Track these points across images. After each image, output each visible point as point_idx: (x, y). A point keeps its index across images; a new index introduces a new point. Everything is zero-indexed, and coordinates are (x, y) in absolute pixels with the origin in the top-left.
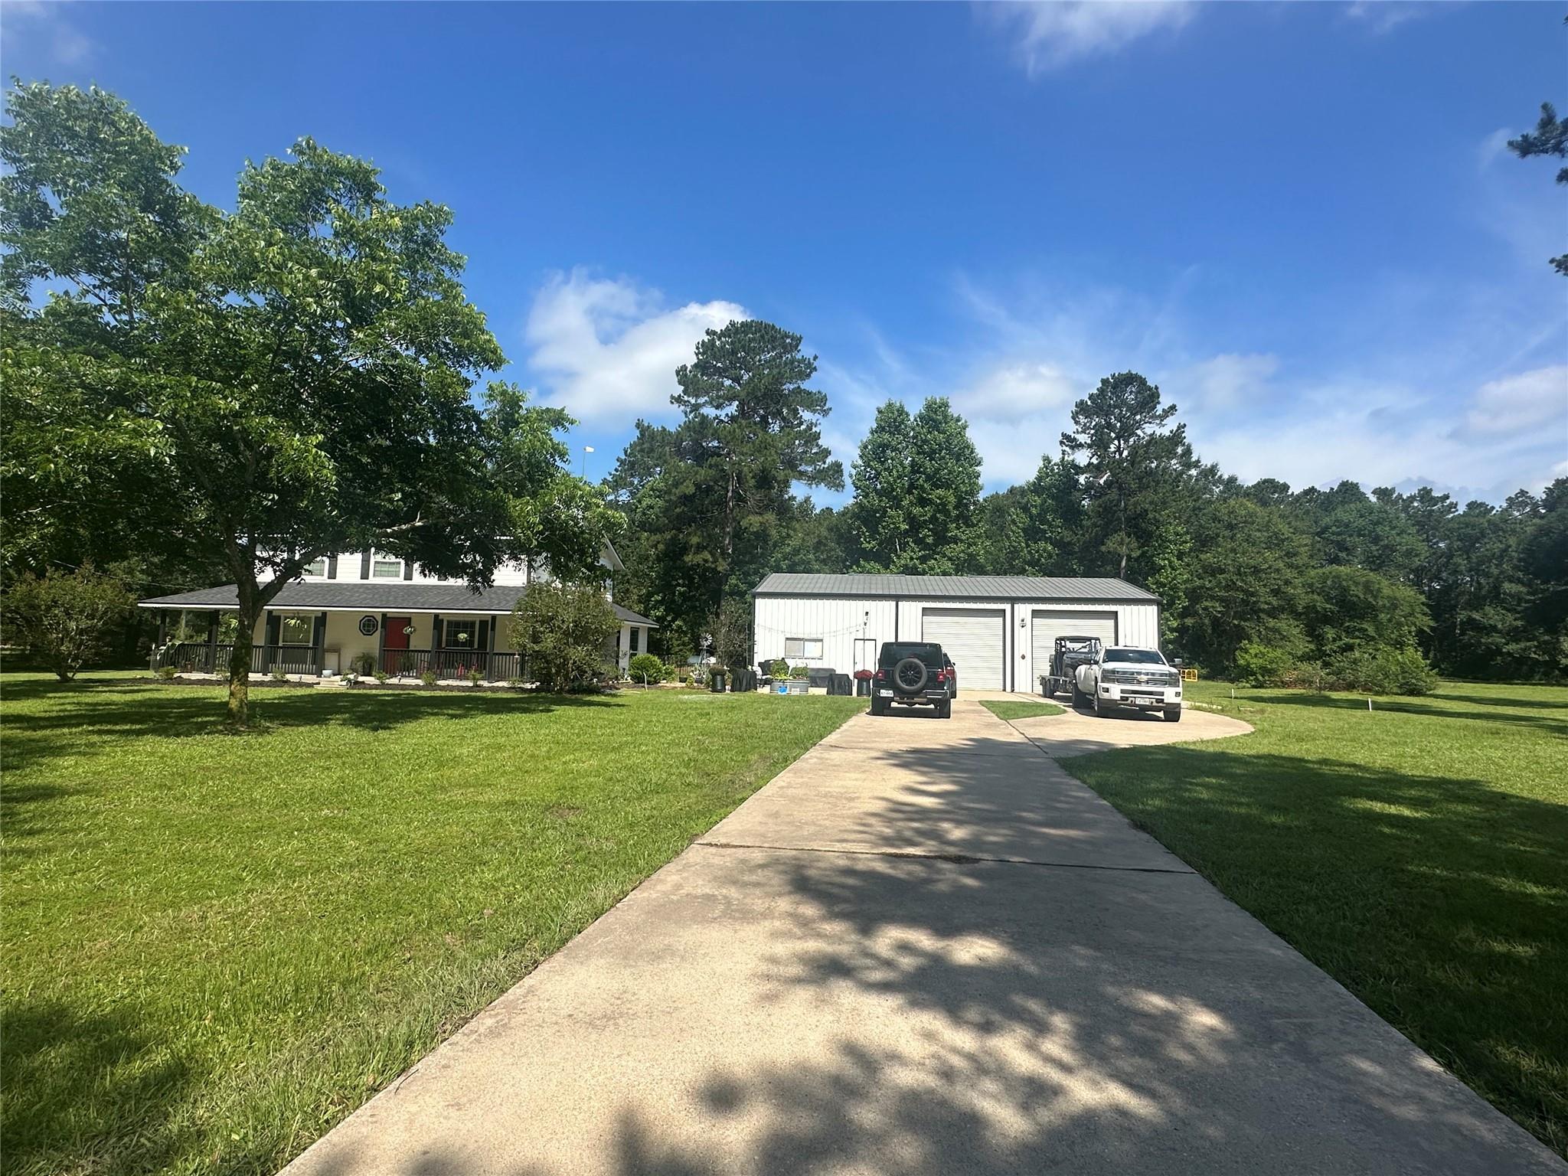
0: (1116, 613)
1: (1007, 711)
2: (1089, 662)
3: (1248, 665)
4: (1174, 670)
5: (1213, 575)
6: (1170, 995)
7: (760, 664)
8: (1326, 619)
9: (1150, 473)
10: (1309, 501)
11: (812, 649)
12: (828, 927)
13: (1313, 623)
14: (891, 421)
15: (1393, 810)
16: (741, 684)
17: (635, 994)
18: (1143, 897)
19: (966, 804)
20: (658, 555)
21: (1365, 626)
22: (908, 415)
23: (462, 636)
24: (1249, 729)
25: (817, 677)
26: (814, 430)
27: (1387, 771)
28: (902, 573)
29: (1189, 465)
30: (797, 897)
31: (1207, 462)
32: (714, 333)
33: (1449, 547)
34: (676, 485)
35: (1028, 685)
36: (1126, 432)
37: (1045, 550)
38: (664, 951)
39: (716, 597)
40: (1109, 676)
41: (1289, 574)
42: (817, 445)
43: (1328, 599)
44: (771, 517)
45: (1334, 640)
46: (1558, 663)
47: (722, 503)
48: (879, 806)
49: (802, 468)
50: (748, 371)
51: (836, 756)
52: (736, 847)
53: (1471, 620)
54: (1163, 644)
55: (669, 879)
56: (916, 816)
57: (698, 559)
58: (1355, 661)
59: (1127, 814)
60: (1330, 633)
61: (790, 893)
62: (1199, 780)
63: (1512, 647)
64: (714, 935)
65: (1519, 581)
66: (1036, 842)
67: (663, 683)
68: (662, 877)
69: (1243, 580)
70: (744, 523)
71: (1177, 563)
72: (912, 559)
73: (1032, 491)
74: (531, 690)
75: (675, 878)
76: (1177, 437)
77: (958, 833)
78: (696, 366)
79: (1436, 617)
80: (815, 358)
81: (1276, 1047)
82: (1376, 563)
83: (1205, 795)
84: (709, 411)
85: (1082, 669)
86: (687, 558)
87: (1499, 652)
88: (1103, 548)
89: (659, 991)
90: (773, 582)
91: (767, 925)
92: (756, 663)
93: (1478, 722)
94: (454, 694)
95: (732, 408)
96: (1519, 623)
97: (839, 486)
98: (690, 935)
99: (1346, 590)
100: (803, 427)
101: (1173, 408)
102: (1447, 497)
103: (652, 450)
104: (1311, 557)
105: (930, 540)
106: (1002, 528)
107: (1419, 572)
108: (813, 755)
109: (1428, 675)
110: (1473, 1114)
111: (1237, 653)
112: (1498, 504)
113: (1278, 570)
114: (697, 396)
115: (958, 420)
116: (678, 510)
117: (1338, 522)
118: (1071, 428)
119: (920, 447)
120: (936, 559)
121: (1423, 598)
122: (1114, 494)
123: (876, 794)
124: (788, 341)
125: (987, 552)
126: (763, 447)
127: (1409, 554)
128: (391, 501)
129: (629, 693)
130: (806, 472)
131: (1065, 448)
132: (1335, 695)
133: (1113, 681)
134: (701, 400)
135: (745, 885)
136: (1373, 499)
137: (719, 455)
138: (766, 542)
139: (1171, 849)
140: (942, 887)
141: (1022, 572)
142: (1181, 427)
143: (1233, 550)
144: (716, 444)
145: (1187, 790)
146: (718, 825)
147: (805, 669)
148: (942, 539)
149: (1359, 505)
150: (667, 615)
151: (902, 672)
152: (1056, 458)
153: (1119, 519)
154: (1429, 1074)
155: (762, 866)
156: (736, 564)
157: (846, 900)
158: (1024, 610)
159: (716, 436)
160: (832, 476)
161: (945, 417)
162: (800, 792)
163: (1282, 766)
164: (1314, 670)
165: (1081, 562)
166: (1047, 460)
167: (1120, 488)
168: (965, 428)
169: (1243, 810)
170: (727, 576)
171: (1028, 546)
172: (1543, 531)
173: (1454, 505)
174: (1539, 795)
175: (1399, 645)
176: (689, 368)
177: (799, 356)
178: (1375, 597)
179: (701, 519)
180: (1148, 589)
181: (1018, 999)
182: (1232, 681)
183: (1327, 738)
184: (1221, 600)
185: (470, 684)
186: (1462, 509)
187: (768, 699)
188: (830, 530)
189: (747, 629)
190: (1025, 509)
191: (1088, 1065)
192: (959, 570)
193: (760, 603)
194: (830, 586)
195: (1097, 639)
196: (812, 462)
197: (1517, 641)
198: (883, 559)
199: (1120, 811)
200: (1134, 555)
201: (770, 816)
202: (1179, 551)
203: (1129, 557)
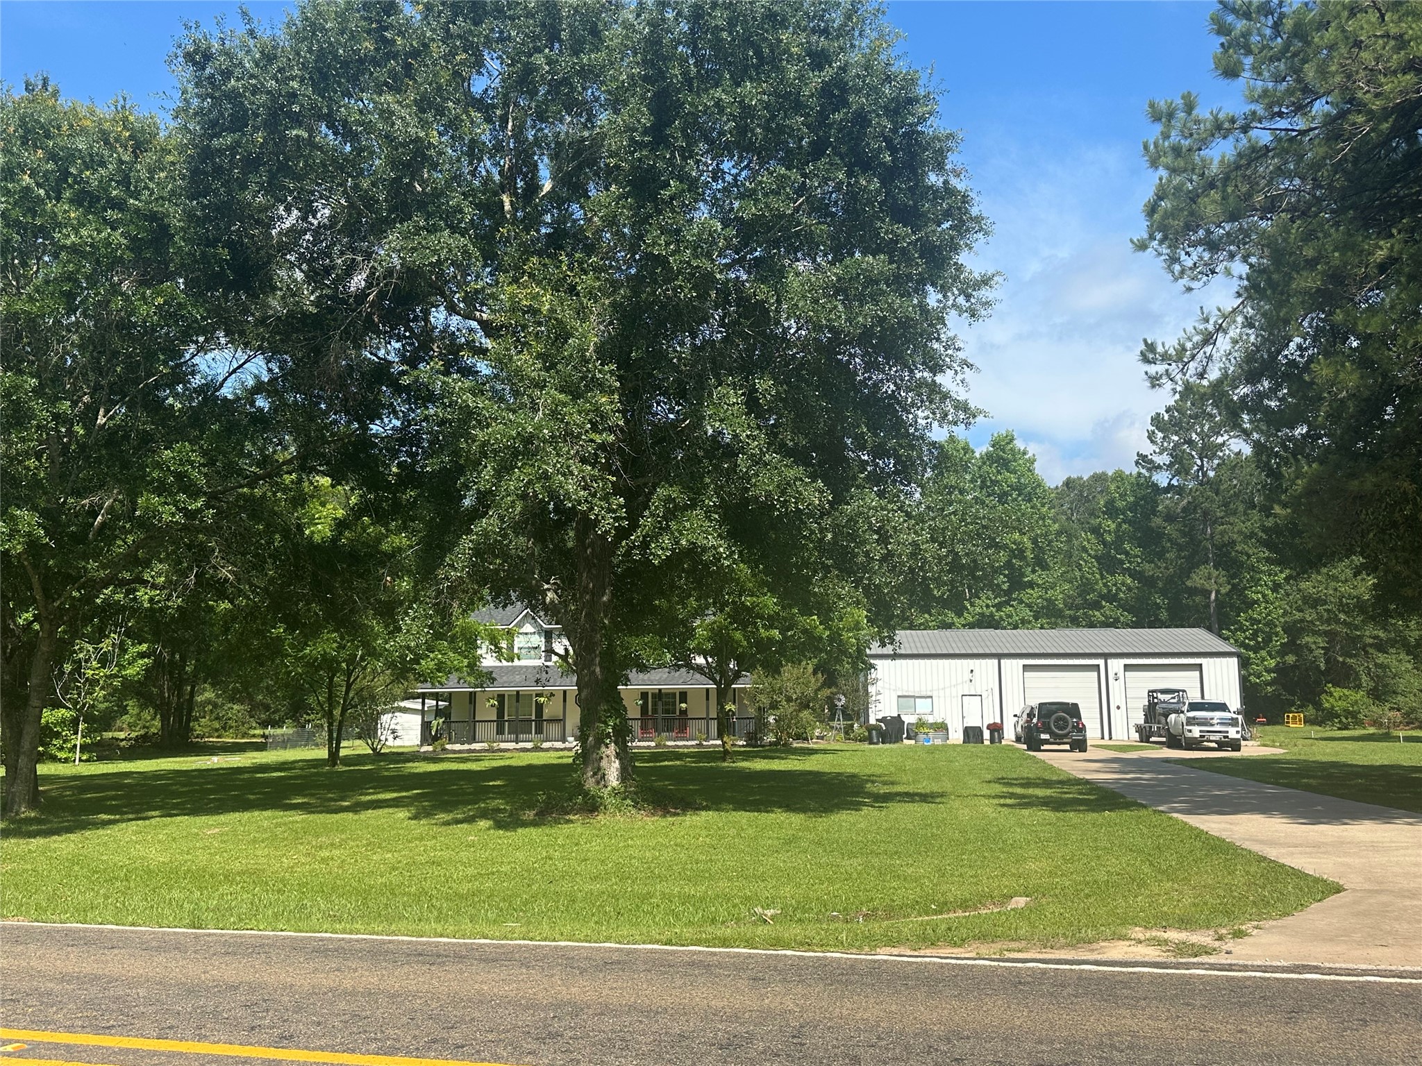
0: (1201, 665)
1: (1121, 748)
2: (1179, 712)
3: (1333, 708)
5: (1314, 607)
9: (1235, 495)
11: (924, 705)
22: (974, 453)
35: (1125, 733)
36: (1207, 453)
40: (1191, 721)
71: (1271, 595)
85: (1173, 717)
88: (1190, 585)
105: (1006, 587)
111: (1323, 697)
115: (1025, 454)
118: (1147, 448)
120: (1012, 606)
122: (1198, 520)
131: (1141, 468)
151: (1055, 722)
153: (1205, 550)
158: (1116, 665)
161: (1012, 452)
167: (1205, 514)
182: (1320, 724)
184: (1324, 635)
195: (1184, 691)
200: (1223, 590)
202: (1274, 581)
203: (1218, 592)
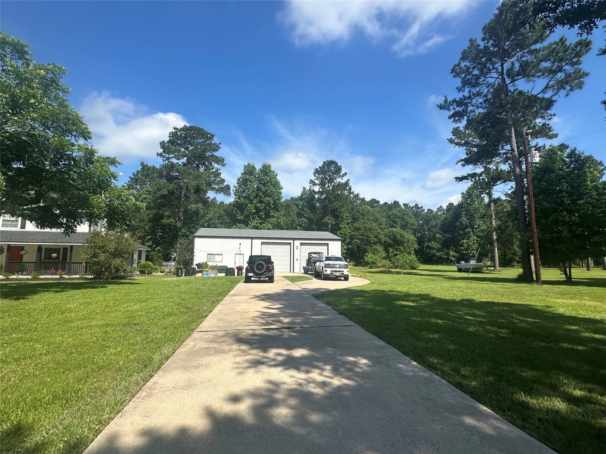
0: (328, 244)
1: (293, 279)
2: (320, 261)
3: (368, 261)
4: (347, 263)
5: (357, 231)
6: (354, 357)
7: (196, 265)
8: (390, 246)
9: (338, 195)
10: (385, 207)
11: (218, 258)
12: (252, 352)
13: (387, 247)
14: (249, 170)
15: (407, 303)
16: (189, 273)
17: (194, 379)
18: (344, 333)
19: (286, 311)
20: (149, 219)
21: (400, 248)
22: (256, 169)
23: (54, 255)
24: (369, 282)
25: (221, 269)
26: (219, 171)
27: (406, 293)
28: (253, 228)
29: (350, 193)
30: (239, 344)
31: (356, 193)
32: (177, 129)
33: (423, 223)
34: (159, 190)
35: (299, 270)
36: (331, 181)
37: (304, 221)
38: (198, 365)
39: (175, 237)
40: (327, 266)
41: (379, 231)
42: (220, 177)
43: (391, 239)
44: (200, 205)
45: (392, 252)
46: (449, 258)
47: (179, 198)
48: (257, 314)
49: (214, 186)
50: (192, 146)
51: (236, 298)
52: (211, 331)
53: (428, 246)
54: (342, 254)
55: (190, 344)
56: (271, 316)
57: (168, 221)
58: (398, 259)
59: (337, 310)
60: (391, 250)
61: (236, 343)
62: (356, 299)
63: (438, 254)
64: (215, 359)
65: (440, 234)
66: (311, 321)
67: (153, 273)
68: (187, 343)
69: (366, 233)
70: (189, 207)
71: (346, 226)
72: (257, 223)
73: (300, 200)
74: (91, 279)
75: (192, 343)
76: (347, 184)
77: (286, 320)
78: (169, 141)
79: (419, 245)
80: (220, 144)
81: (381, 365)
82: (404, 227)
83: (358, 303)
84: (174, 161)
85: (318, 264)
86: (164, 221)
87: (435, 255)
88: (323, 221)
89: (202, 376)
90: (202, 231)
91: (231, 353)
92: (194, 264)
93: (429, 277)
94: (50, 282)
95: (184, 160)
96: (440, 246)
97: (229, 194)
98: (205, 360)
99: (395, 236)
100: (214, 170)
101: (346, 173)
102: (422, 207)
103: (148, 175)
104: (386, 225)
105: (263, 216)
106: (289, 212)
107: (415, 230)
108: (227, 298)
109: (417, 263)
110: (424, 372)
111: (365, 257)
112: (435, 210)
113: (376, 229)
114: (169, 154)
115: (274, 172)
116: (159, 201)
117: (393, 214)
118: (313, 178)
119: (260, 181)
120: (265, 224)
121: (416, 239)
122: (327, 202)
123: (255, 310)
124: (209, 136)
125: (284, 221)
126: (198, 177)
127: (412, 224)
128: (29, 194)
129: (139, 278)
130: (215, 188)
131: (311, 185)
132: (392, 270)
133: (328, 267)
134: (171, 156)
135: (219, 342)
136: (403, 207)
137: (179, 179)
138: (198, 215)
139: (350, 319)
140: (285, 336)
141: (296, 229)
142: (348, 180)
143: (364, 223)
144: (177, 174)
145: (354, 302)
146: (201, 325)
147: (216, 266)
148: (268, 216)
149: (399, 209)
150: (153, 245)
151: (257, 266)
152: (308, 188)
153: (328, 211)
154: (415, 365)
155: (223, 336)
156: (185, 223)
157: (255, 343)
158: (297, 243)
159: (177, 171)
160: (226, 190)
161: (270, 171)
162: (228, 311)
163: (379, 293)
164: (386, 262)
165: (316, 225)
166: (304, 188)
167: (329, 200)
168: (276, 175)
169: (369, 307)
170: (181, 229)
171: (298, 219)
172: (446, 219)
173: (424, 210)
174: (442, 297)
175: (409, 253)
176: (166, 142)
177: (213, 142)
178: (403, 238)
179: (169, 205)
180: (337, 235)
181: (315, 363)
182: (363, 266)
183: (390, 284)
184: (360, 239)
185: (58, 277)
186: (426, 211)
187: (202, 279)
188: (224, 211)
189: (191, 251)
190: (297, 206)
191: (336, 376)
192: (274, 228)
193: (196, 240)
194: (225, 233)
195: (322, 253)
196: (218, 184)
197: (440, 252)
198: (245, 223)
199: (335, 310)
200: (333, 224)
201: (219, 320)
202: (347, 222)
203: (332, 224)
